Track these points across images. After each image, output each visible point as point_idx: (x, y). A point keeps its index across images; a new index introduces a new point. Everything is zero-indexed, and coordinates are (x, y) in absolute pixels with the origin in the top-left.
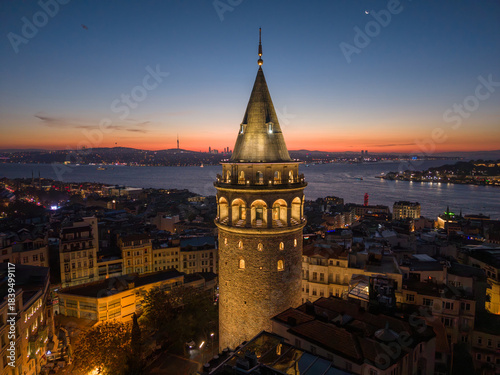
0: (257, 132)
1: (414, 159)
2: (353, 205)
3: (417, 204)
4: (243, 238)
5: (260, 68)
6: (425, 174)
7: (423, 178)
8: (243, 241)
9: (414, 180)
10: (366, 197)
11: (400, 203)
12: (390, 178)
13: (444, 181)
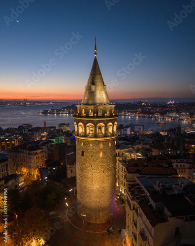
0: (101, 90)
1: (51, 103)
2: (38, 128)
3: (68, 124)
4: (103, 142)
5: (96, 58)
6: (61, 110)
7: (61, 112)
8: (103, 143)
9: (57, 114)
10: (45, 123)
11: (61, 124)
12: (45, 112)
13: (69, 113)
